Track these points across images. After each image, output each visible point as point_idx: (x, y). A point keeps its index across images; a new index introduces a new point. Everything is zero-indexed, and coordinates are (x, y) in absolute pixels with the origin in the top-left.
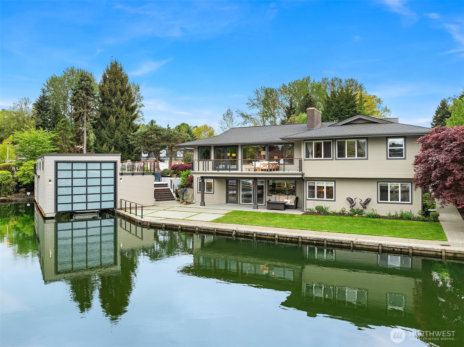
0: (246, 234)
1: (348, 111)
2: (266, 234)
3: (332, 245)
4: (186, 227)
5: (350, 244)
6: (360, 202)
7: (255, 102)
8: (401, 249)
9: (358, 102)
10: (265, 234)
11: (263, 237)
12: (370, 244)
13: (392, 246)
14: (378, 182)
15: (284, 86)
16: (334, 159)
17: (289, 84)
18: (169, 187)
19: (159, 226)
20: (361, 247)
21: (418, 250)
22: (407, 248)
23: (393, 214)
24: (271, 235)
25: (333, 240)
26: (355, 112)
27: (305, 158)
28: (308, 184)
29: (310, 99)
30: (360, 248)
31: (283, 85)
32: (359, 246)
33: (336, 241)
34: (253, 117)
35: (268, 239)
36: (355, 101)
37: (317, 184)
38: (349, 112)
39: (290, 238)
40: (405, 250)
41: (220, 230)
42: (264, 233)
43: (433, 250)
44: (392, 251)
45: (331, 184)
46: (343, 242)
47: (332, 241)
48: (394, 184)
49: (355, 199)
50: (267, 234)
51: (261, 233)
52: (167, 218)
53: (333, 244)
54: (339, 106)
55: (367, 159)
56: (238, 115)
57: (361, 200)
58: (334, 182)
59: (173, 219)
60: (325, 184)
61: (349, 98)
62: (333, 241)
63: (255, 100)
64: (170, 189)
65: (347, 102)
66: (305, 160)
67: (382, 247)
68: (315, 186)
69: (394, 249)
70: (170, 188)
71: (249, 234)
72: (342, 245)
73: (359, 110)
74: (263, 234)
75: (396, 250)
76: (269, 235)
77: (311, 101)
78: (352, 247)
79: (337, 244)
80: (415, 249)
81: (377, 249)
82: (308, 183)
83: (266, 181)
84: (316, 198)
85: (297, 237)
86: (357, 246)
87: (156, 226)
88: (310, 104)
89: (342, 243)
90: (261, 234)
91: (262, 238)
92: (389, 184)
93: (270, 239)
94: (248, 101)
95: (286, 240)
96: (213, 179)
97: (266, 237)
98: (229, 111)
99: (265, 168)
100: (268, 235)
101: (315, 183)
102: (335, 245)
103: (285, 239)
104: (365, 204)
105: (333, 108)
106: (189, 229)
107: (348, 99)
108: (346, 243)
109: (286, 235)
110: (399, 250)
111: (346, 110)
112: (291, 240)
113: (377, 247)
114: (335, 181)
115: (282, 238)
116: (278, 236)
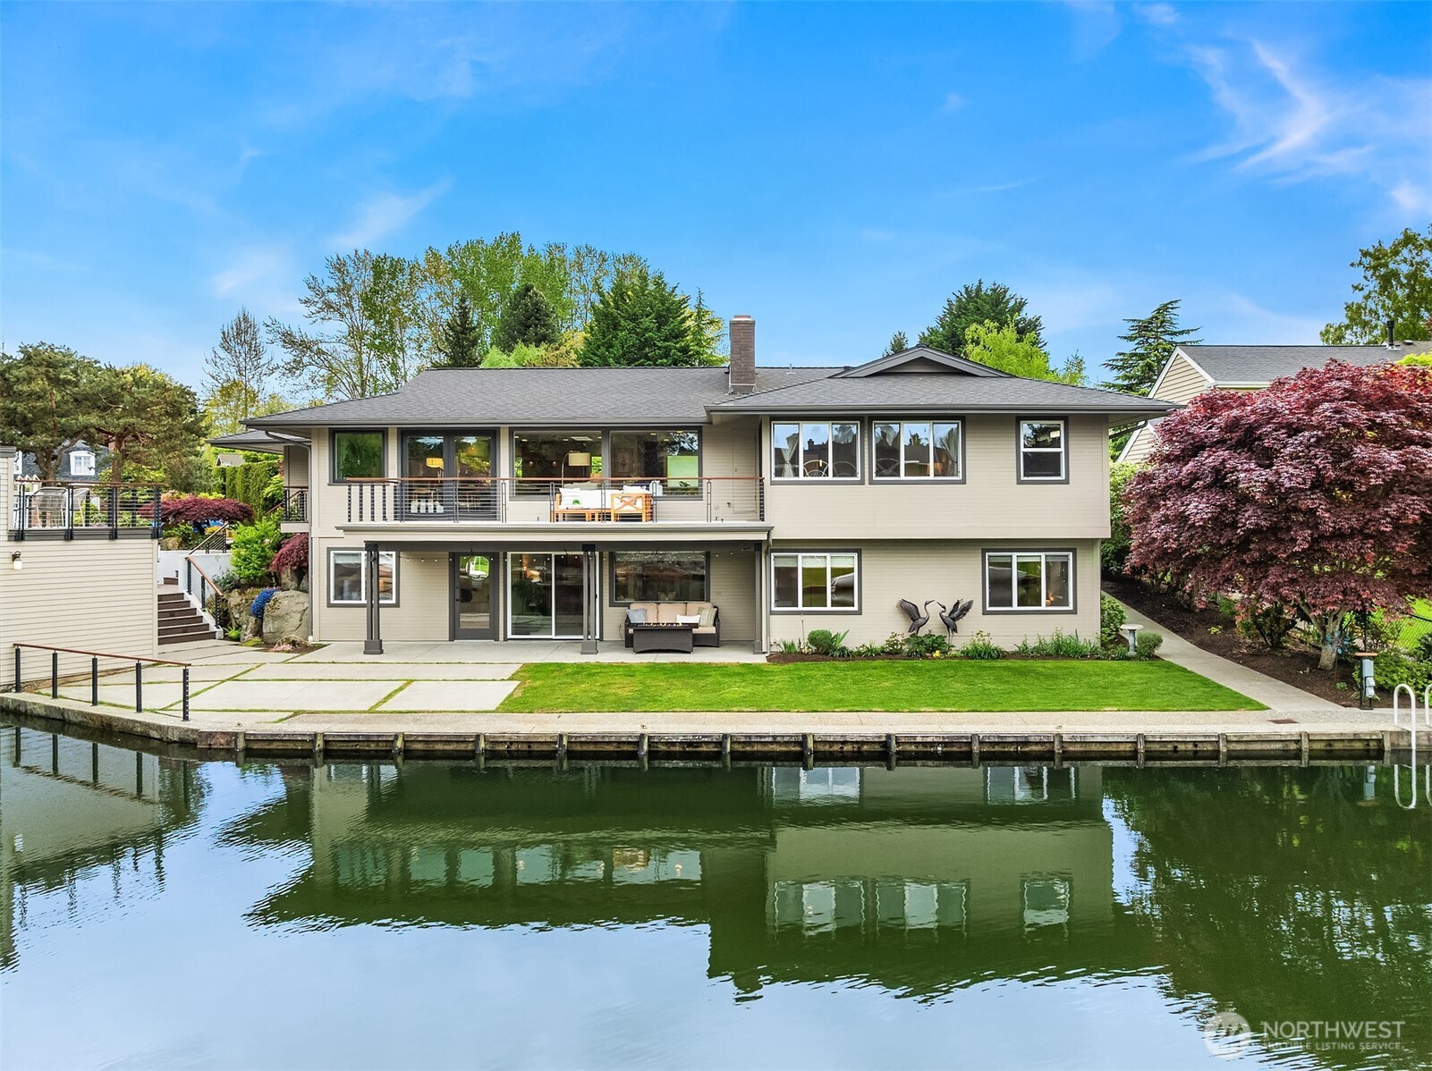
0: (690, 744)
1: (666, 347)
2: (770, 739)
3: (994, 752)
4: (428, 739)
5: (1053, 742)
6: (940, 615)
7: (332, 297)
8: (1195, 744)
9: (690, 323)
10: (766, 740)
11: (755, 749)
12: (1110, 739)
13: (1173, 737)
14: (984, 551)
15: (434, 256)
16: (867, 482)
17: (450, 250)
18: (181, 588)
19: (291, 746)
20: (1082, 749)
21: (1242, 741)
22: (1214, 739)
23: (1032, 643)
24: (786, 739)
25: (999, 737)
26: (685, 350)
27: (773, 476)
28: (774, 562)
29: (536, 304)
30: (1081, 752)
31: (430, 252)
32: (1078, 748)
33: (1011, 740)
34: (323, 347)
35: (774, 754)
36: (684, 320)
37: (804, 562)
38: (668, 350)
39: (857, 742)
40: (1205, 744)
41: (583, 739)
42: (761, 737)
43: (1278, 738)
44: (1169, 753)
45: (847, 561)
46: (1032, 739)
47: (997, 740)
48: (1030, 557)
49: (926, 604)
50: (774, 737)
51: (750, 737)
52: (296, 713)
53: (997, 748)
54: (638, 330)
55: (963, 482)
56: (271, 337)
57: (944, 608)
58: (856, 555)
59: (324, 712)
60: (829, 562)
61: (668, 309)
62: (1002, 741)
63: (331, 290)
64: (186, 594)
65: (661, 320)
66: (773, 483)
67: (1146, 742)
68: (797, 568)
69: (1176, 747)
70: (185, 591)
71: (699, 744)
72: (1027, 749)
73: (696, 348)
74: (758, 740)
75: (1181, 747)
76: (779, 739)
77: (538, 310)
78: (1061, 751)
79: (1012, 749)
80: (1235, 739)
81: (1130, 751)
82: (775, 557)
83: (606, 554)
84: (800, 607)
85: (880, 737)
86: (1071, 749)
87: (274, 746)
88: (537, 319)
89: (1027, 743)
90: (749, 740)
91: (753, 752)
92: (1015, 555)
93: (781, 752)
94: (310, 294)
95: (842, 752)
96: (394, 553)
97: (766, 749)
98: (246, 319)
99: (629, 509)
100: (775, 739)
101: (797, 557)
102: (1004, 752)
103: (836, 748)
104: (954, 619)
105: (621, 334)
106: (439, 747)
107: (664, 313)
108: (1036, 743)
109: (841, 732)
110: (1190, 747)
111: (659, 344)
112: (859, 752)
113: (1130, 745)
114: (859, 552)
115: (827, 748)
116: (815, 742)
